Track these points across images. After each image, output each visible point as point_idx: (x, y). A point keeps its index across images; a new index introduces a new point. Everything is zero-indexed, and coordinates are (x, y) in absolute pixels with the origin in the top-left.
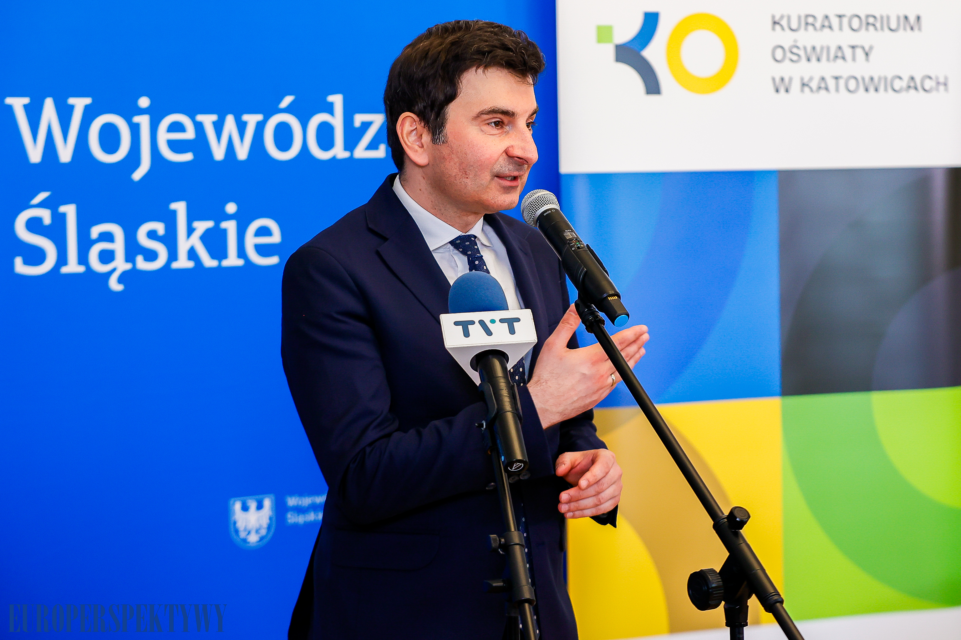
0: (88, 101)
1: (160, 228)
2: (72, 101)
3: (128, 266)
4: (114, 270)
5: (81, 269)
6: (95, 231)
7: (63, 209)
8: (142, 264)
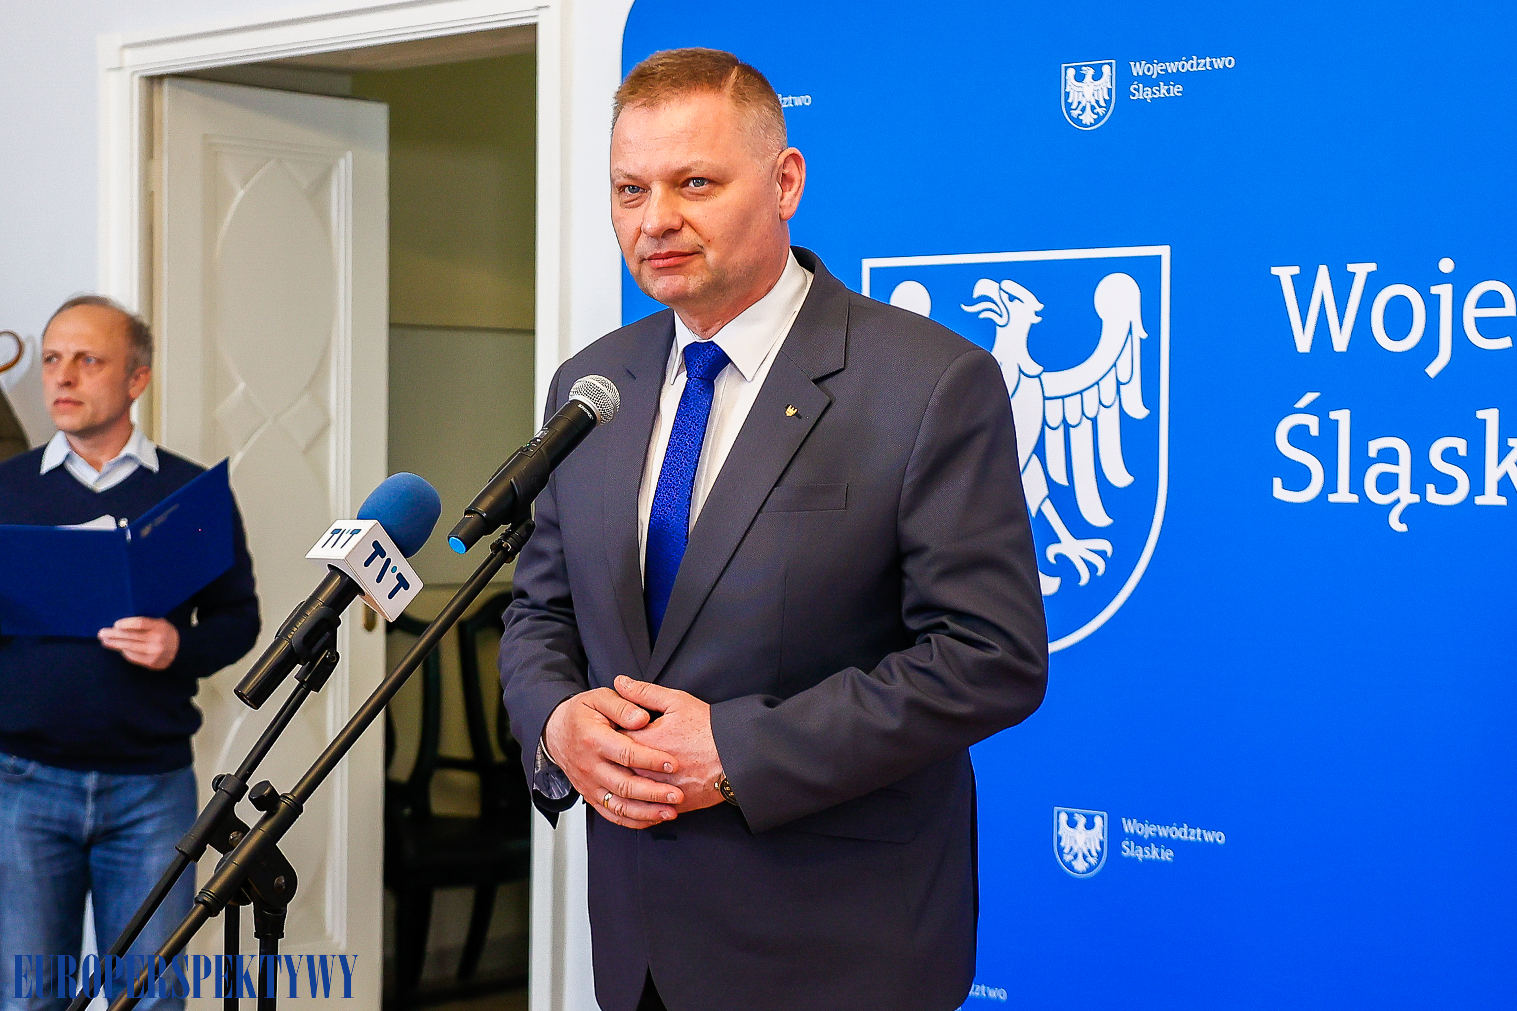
0: (1372, 267)
1: (1461, 445)
2: (1351, 267)
3: (1416, 498)
4: (1398, 501)
5: (1354, 499)
6: (1374, 447)
7: (1333, 415)
8: (1433, 496)
